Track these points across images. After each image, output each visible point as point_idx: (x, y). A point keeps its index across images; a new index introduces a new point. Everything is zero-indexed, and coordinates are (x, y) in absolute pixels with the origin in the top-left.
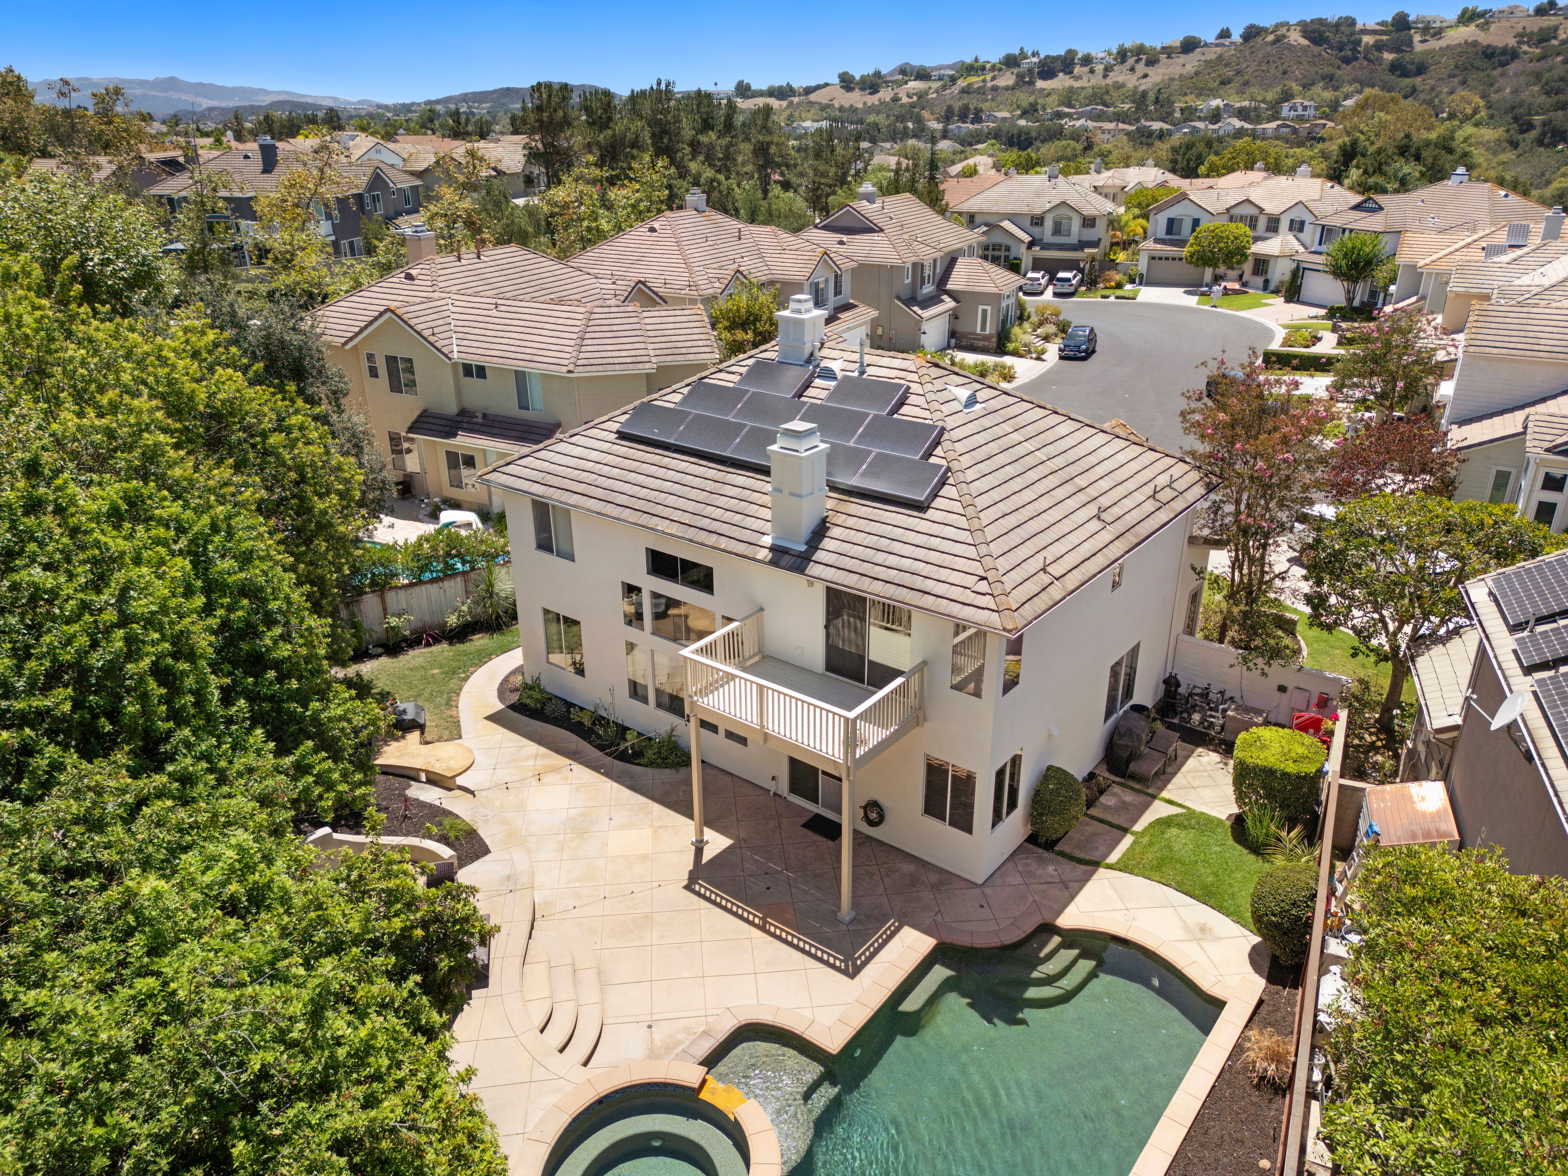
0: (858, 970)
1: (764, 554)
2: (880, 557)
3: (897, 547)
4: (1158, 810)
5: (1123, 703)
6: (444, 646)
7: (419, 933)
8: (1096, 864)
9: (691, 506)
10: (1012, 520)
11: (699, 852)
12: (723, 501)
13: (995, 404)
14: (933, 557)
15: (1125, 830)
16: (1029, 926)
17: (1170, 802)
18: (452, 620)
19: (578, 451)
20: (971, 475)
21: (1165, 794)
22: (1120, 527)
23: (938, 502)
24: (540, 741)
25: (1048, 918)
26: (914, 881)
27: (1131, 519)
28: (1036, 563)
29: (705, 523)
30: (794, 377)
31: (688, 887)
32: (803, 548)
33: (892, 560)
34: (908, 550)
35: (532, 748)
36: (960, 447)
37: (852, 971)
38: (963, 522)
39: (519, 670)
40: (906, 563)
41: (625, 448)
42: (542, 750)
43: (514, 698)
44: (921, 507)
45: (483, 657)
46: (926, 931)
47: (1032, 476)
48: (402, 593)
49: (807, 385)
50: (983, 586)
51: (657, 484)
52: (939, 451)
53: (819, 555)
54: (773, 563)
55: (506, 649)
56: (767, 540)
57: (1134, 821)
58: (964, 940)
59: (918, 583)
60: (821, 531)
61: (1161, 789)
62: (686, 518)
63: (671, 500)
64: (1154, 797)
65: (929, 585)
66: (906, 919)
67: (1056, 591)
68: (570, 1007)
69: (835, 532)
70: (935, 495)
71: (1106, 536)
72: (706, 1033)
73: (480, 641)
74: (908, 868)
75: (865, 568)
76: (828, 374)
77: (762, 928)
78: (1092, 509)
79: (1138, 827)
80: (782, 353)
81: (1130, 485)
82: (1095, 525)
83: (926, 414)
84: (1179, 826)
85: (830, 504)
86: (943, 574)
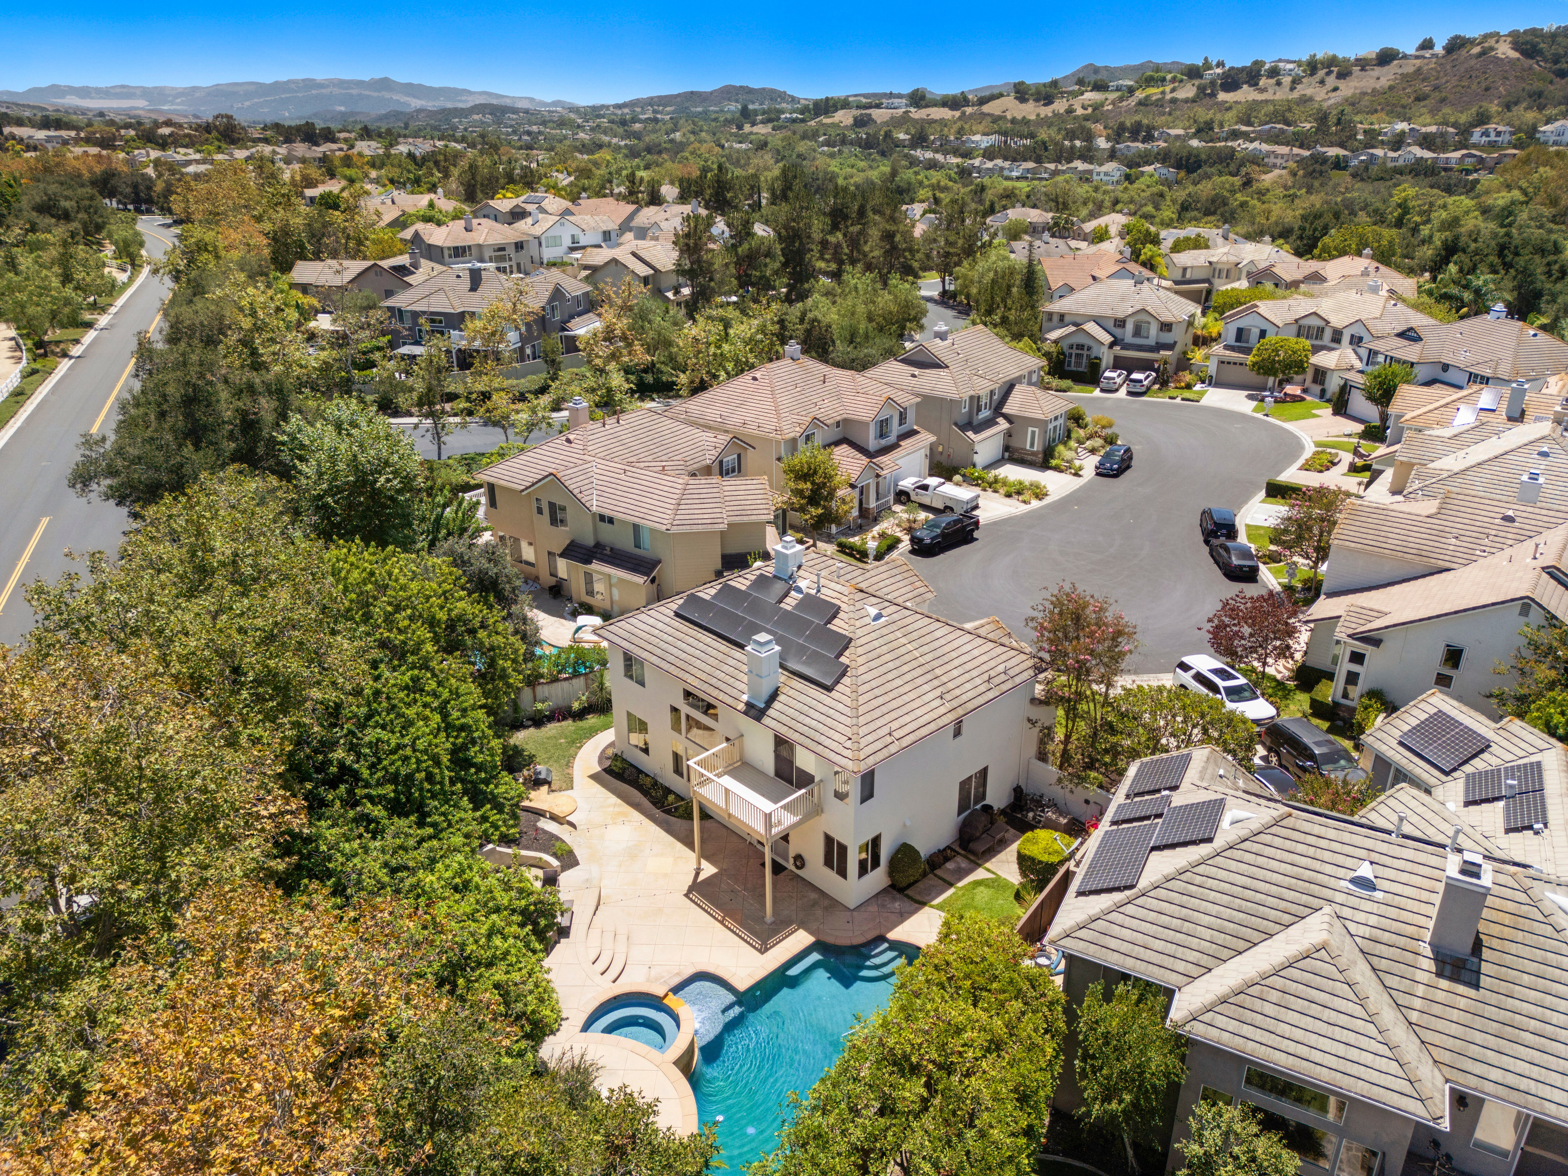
0: (767, 950)
1: (741, 707)
2: (801, 718)
3: (812, 713)
4: (980, 874)
5: (976, 803)
6: (570, 722)
7: (532, 908)
8: (923, 904)
9: (708, 669)
10: (881, 700)
11: (697, 874)
12: (725, 668)
13: (895, 617)
14: (829, 721)
15: (951, 885)
16: (870, 936)
17: (988, 870)
18: (576, 706)
19: (651, 621)
20: (862, 670)
21: (988, 865)
22: (955, 703)
23: (839, 687)
24: (620, 796)
25: (882, 932)
26: (815, 904)
27: (965, 698)
28: (886, 730)
29: (713, 681)
30: (779, 587)
31: (686, 895)
32: (762, 706)
33: (807, 721)
34: (816, 715)
35: (613, 799)
36: (860, 651)
37: (763, 950)
38: (848, 701)
39: (612, 745)
40: (814, 724)
41: (678, 623)
42: (619, 801)
43: (608, 763)
44: (829, 689)
45: (593, 732)
46: (811, 933)
47: (905, 668)
48: (546, 687)
49: (786, 595)
50: (848, 744)
51: (691, 650)
52: (847, 653)
53: (771, 712)
54: (745, 713)
55: (607, 727)
56: (745, 698)
57: (960, 880)
58: (830, 940)
59: (817, 737)
60: (773, 697)
61: (987, 861)
62: (704, 677)
63: (698, 663)
64: (979, 865)
65: (822, 739)
66: (803, 925)
67: (893, 749)
68: (611, 953)
69: (782, 698)
70: (837, 682)
71: (943, 710)
72: (678, 974)
73: (592, 720)
74: (813, 896)
75: (792, 724)
76: (799, 590)
77: (722, 922)
78: (938, 692)
79: (960, 884)
80: (777, 569)
81: (974, 673)
82: (938, 702)
83: (846, 626)
84: (987, 886)
85: (783, 679)
86: (831, 733)
